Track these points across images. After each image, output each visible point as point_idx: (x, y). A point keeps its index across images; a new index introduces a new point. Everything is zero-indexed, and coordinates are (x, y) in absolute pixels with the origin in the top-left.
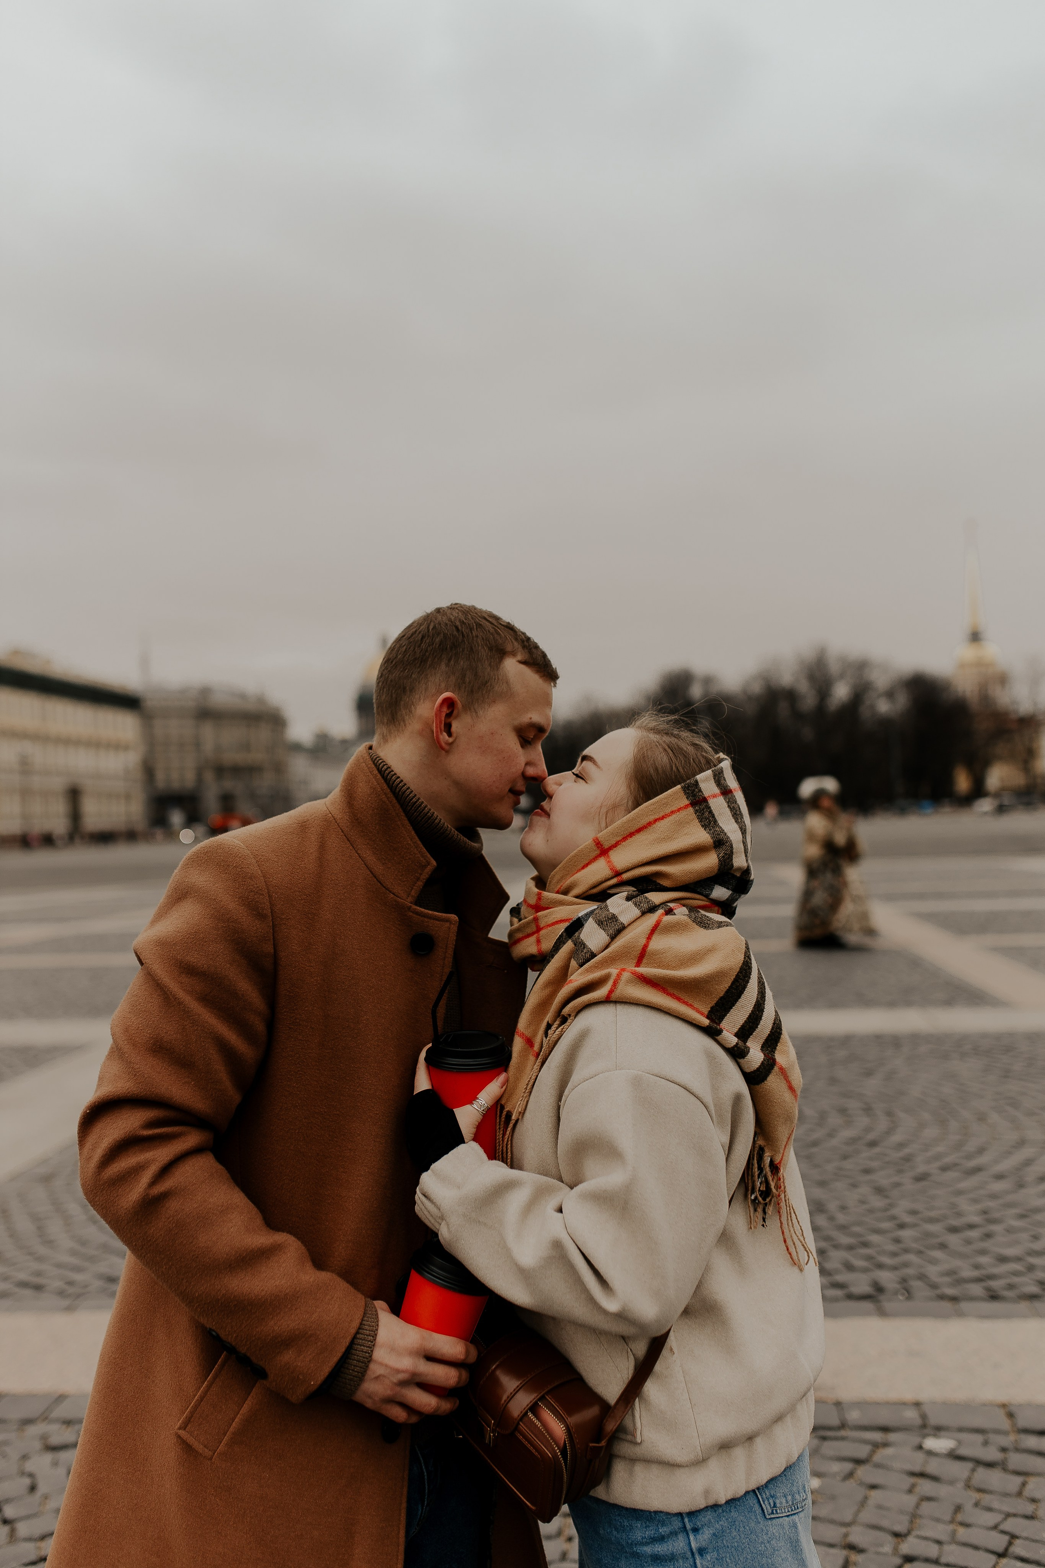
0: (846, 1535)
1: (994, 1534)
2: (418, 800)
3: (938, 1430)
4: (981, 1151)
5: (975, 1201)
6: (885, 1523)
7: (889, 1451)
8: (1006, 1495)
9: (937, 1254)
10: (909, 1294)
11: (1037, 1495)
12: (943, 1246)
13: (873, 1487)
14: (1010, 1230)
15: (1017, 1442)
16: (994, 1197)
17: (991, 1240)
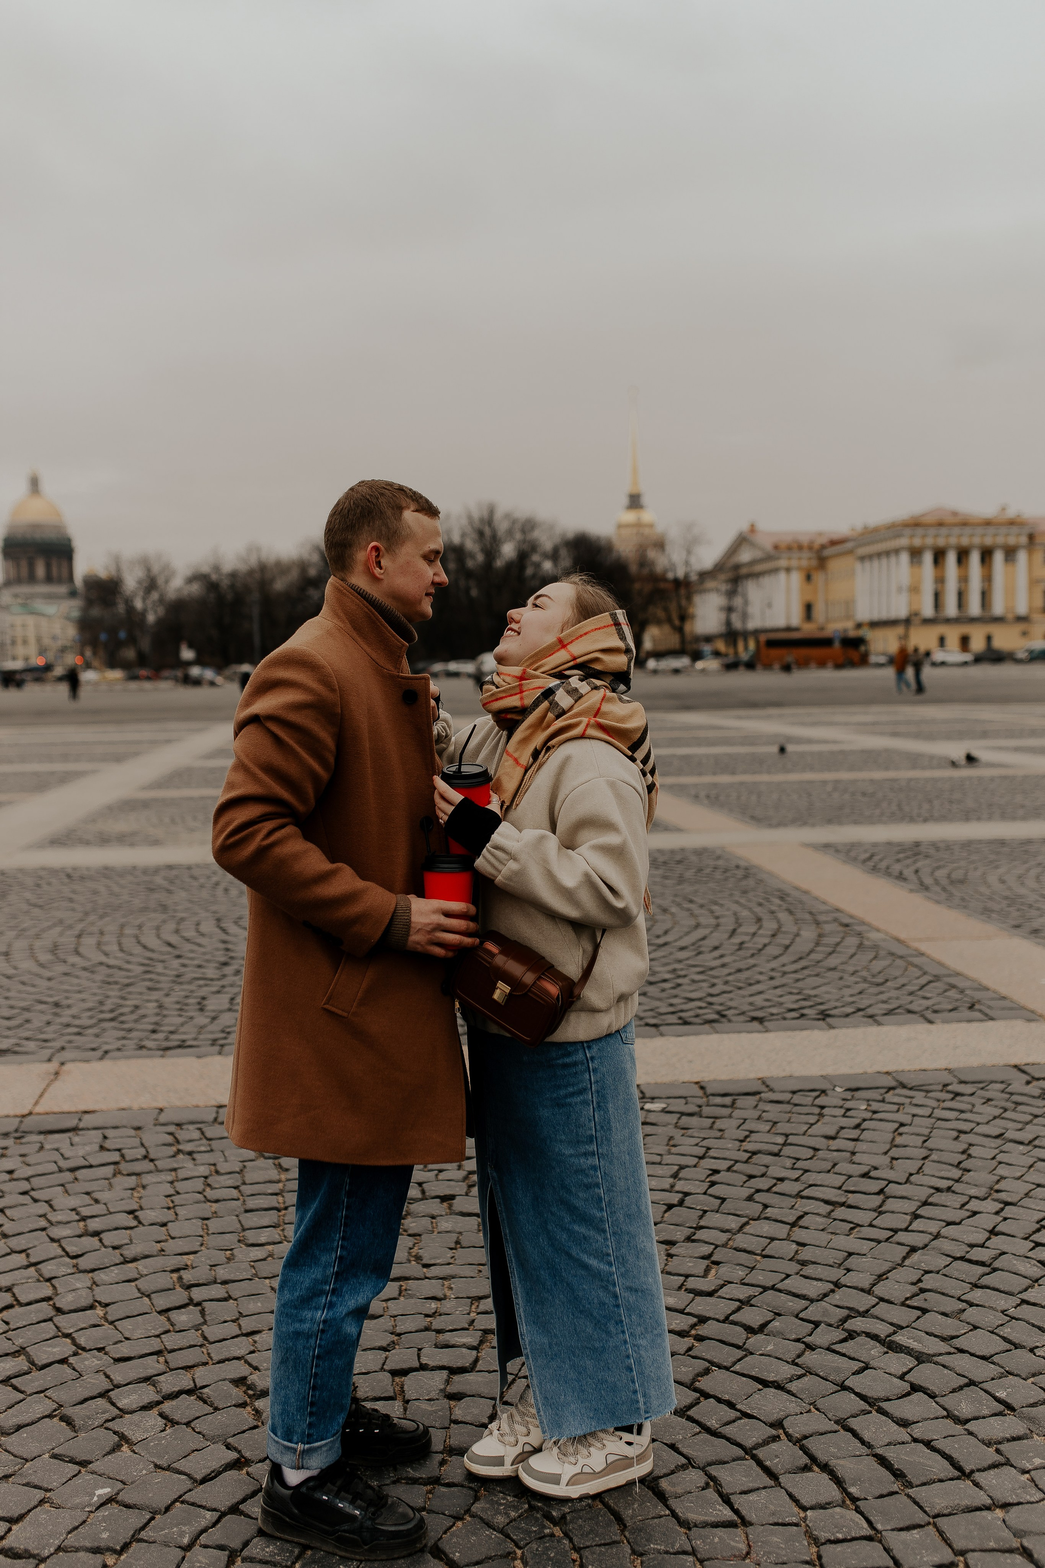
1: (695, 1148)
3: (653, 1099)
4: (666, 933)
8: (702, 1129)
11: (723, 1127)
14: (694, 981)
15: (708, 1101)
16: (680, 961)
17: (679, 988)
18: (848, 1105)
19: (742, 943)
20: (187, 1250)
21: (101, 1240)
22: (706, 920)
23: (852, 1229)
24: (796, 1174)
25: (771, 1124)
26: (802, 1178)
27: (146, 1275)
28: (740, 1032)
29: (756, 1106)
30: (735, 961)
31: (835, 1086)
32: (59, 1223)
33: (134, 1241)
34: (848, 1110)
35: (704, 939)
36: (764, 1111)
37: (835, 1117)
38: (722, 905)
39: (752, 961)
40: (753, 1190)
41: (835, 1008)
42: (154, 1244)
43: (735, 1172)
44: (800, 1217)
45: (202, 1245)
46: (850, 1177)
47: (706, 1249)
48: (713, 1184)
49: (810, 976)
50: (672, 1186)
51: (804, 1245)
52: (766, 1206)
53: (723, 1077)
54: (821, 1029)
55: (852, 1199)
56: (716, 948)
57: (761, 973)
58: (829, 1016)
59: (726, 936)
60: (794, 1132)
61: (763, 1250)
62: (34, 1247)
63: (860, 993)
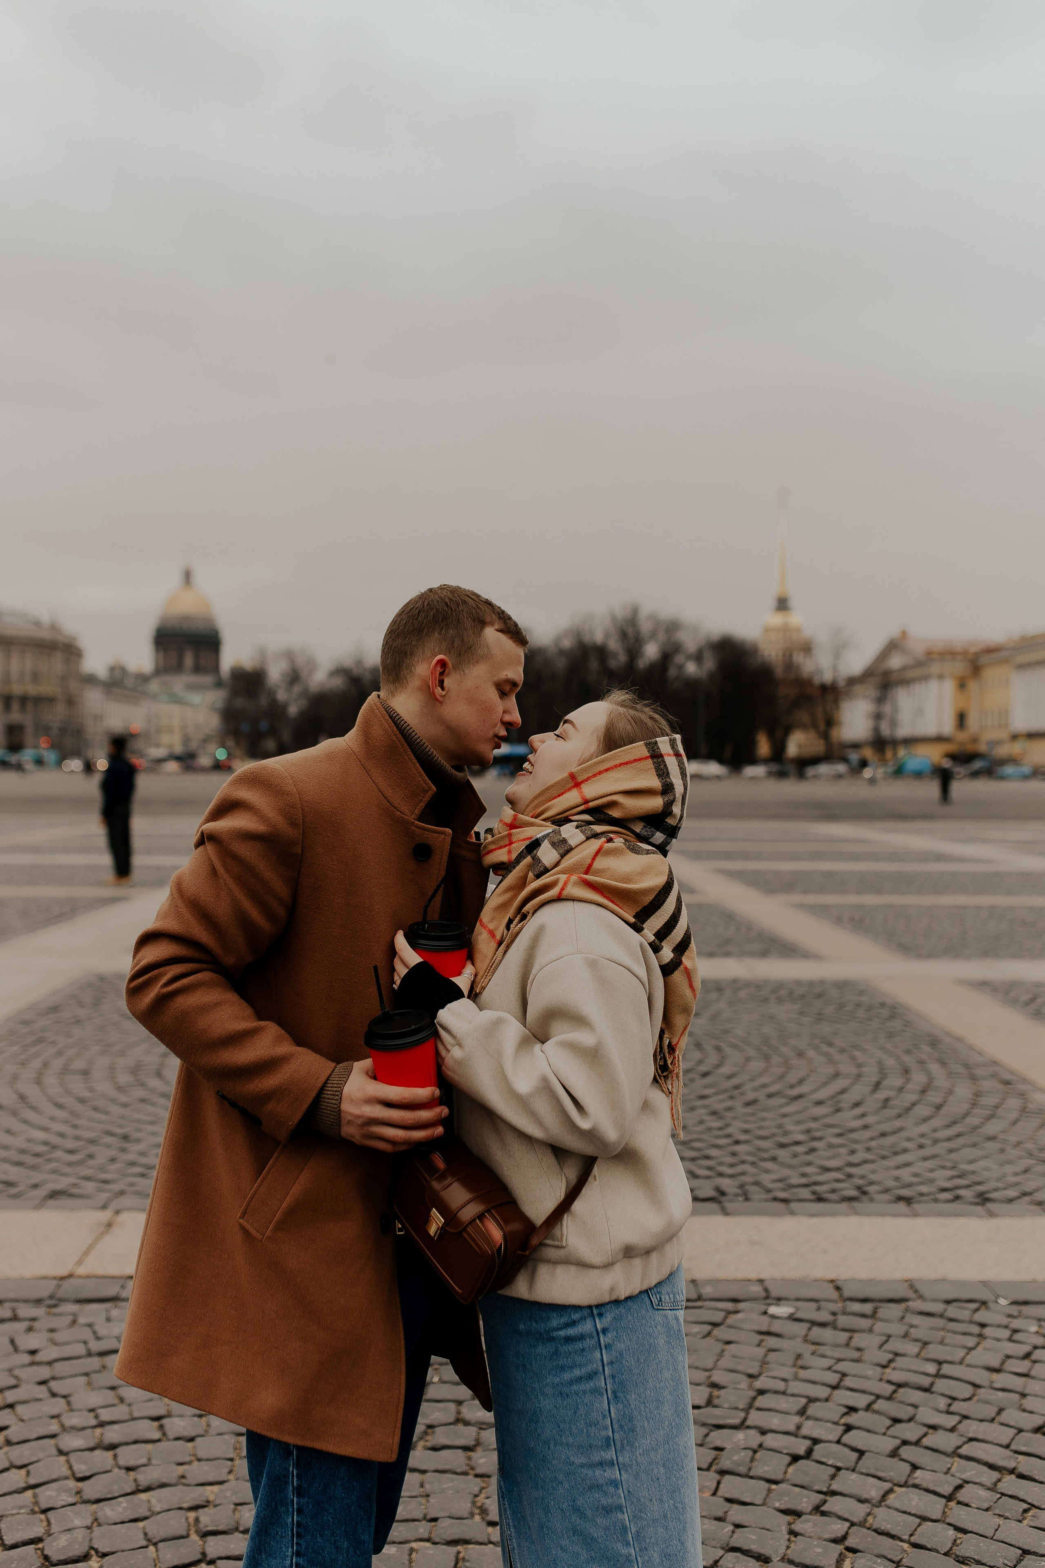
0: (709, 1377)
1: (828, 1373)
2: (421, 741)
3: (779, 1300)
4: (801, 1081)
5: (799, 1122)
6: (740, 1368)
7: (740, 1316)
8: (837, 1346)
9: (769, 1165)
10: (747, 1199)
11: (861, 1345)
12: (774, 1159)
13: (728, 1343)
14: (830, 1146)
15: (844, 1308)
16: (815, 1119)
17: (814, 1154)
18: (1016, 1324)
19: (887, 1100)
20: (211, 1479)
21: (115, 1456)
22: (846, 1068)
23: (1026, 1511)
24: (952, 1421)
25: (920, 1344)
26: (960, 1427)
27: (159, 1513)
28: (883, 1215)
29: (903, 1318)
30: (878, 1123)
31: (997, 1297)
32: (73, 1428)
33: (154, 1462)
34: (1015, 1331)
35: (843, 1091)
36: (912, 1326)
37: (998, 1340)
38: (864, 1051)
39: (898, 1123)
40: (898, 1442)
41: (996, 1190)
42: (175, 1467)
43: (877, 1412)
44: (959, 1487)
45: (230, 1472)
46: (1020, 1431)
47: (839, 1527)
48: (849, 1428)
49: (965, 1146)
50: (799, 1427)
51: (965, 1531)
52: (915, 1467)
53: (863, 1274)
54: (979, 1216)
55: (1025, 1465)
56: (857, 1105)
57: (909, 1139)
58: (989, 1200)
59: (870, 1088)
60: (949, 1358)
61: (911, 1535)
62: (37, 1461)
63: (1026, 1171)
